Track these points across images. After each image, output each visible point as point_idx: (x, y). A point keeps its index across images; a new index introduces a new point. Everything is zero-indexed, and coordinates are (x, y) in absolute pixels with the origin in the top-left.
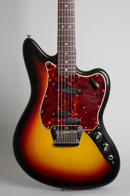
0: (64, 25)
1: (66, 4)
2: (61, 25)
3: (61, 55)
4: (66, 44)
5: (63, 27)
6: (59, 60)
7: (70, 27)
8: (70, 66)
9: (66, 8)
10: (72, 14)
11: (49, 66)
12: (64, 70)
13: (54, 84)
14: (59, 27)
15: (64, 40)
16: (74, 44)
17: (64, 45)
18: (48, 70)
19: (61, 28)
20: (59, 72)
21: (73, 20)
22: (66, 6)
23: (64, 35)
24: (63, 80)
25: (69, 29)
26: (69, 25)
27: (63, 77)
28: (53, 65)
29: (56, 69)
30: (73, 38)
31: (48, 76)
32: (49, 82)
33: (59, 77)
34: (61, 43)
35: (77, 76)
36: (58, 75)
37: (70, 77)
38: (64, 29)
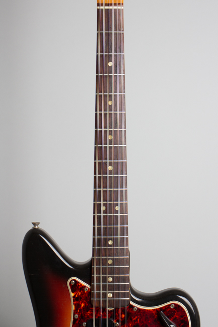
0: (105, 205)
1: (111, 164)
2: (100, 205)
3: (99, 264)
4: (110, 243)
5: (103, 208)
6: (95, 275)
7: (117, 208)
8: (118, 288)
9: (111, 172)
10: (123, 183)
11: (76, 287)
12: (105, 295)
13: (84, 324)
14: (97, 208)
15: (105, 234)
16: (125, 242)
17: (105, 244)
18: (72, 295)
19: (99, 212)
20: (95, 299)
21: (124, 195)
22: (110, 168)
23: (105, 224)
24: (104, 315)
25: (117, 212)
26: (117, 205)
27: (104, 310)
28: (84, 283)
29: (90, 293)
30: (124, 231)
31: (73, 307)
32: (75, 320)
33: (94, 309)
34: (99, 240)
35: (132, 307)
36: (92, 306)
37: (116, 310)
38: (105, 212)
